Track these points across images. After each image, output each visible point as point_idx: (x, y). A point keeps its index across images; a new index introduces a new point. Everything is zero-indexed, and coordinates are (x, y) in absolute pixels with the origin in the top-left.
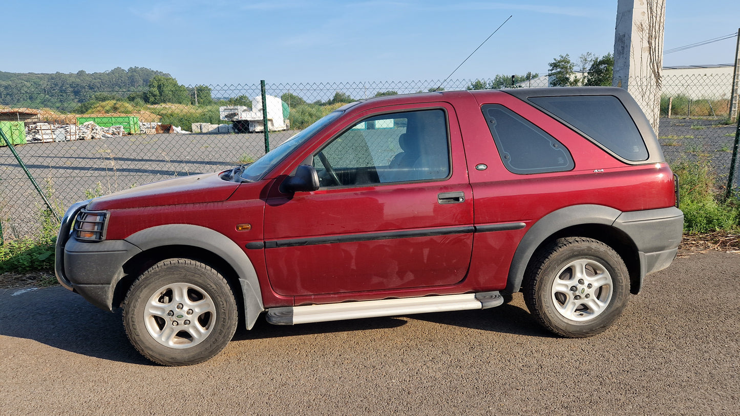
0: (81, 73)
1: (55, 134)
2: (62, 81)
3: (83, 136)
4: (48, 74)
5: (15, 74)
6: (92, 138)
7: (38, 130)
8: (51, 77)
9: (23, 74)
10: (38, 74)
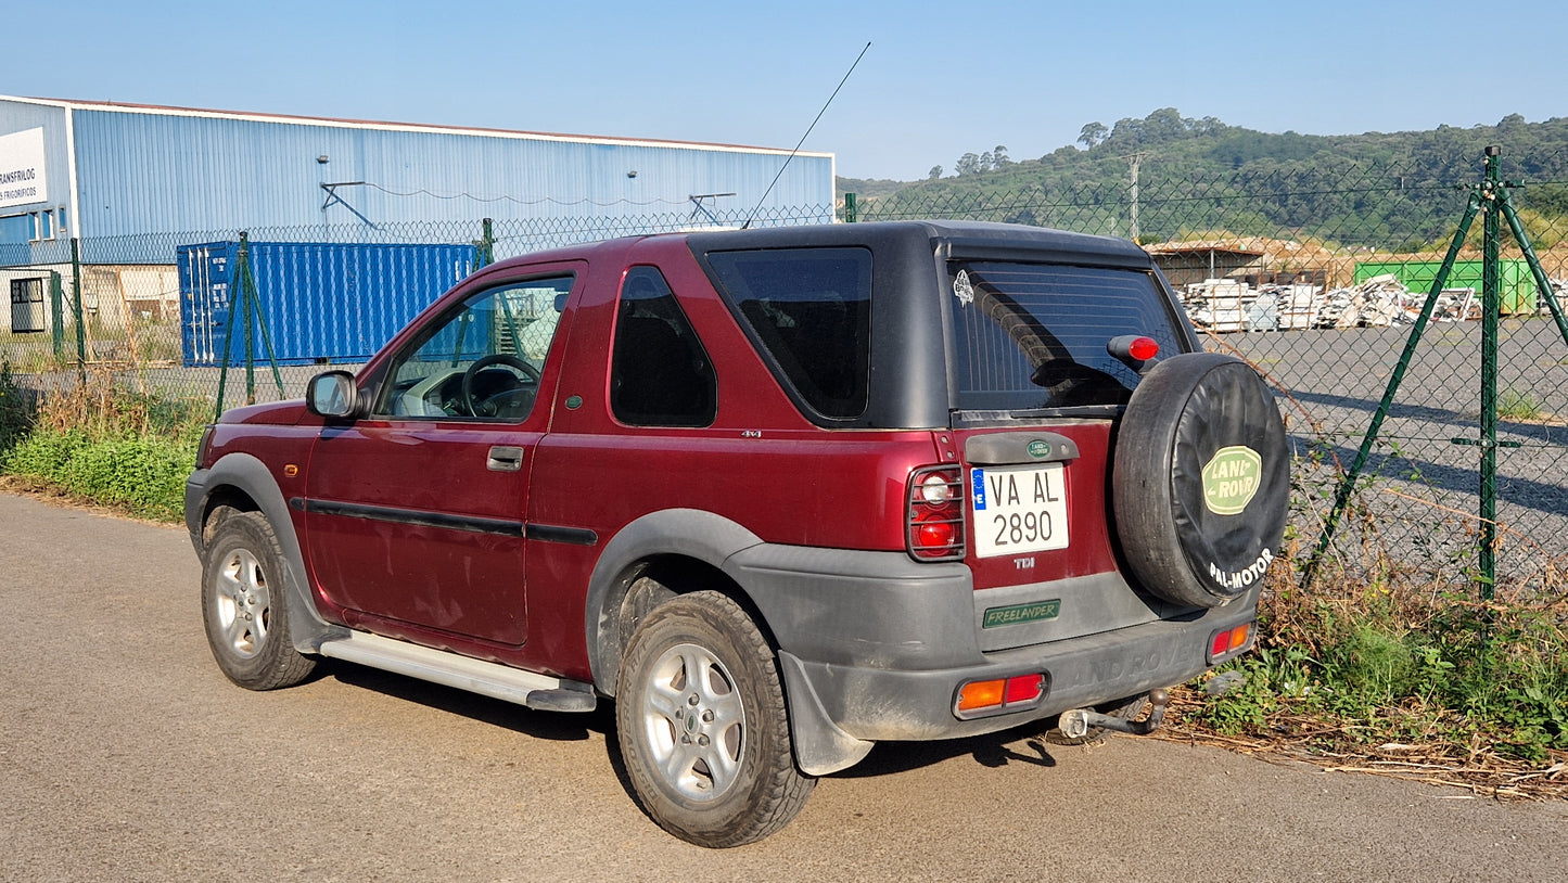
0: (1510, 123)
1: (1248, 311)
2: (1451, 151)
3: (1333, 317)
4: (1414, 134)
5: (1330, 140)
6: (1361, 324)
7: (1206, 298)
8: (1422, 142)
9: (1351, 138)
10: (1390, 135)
